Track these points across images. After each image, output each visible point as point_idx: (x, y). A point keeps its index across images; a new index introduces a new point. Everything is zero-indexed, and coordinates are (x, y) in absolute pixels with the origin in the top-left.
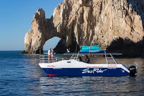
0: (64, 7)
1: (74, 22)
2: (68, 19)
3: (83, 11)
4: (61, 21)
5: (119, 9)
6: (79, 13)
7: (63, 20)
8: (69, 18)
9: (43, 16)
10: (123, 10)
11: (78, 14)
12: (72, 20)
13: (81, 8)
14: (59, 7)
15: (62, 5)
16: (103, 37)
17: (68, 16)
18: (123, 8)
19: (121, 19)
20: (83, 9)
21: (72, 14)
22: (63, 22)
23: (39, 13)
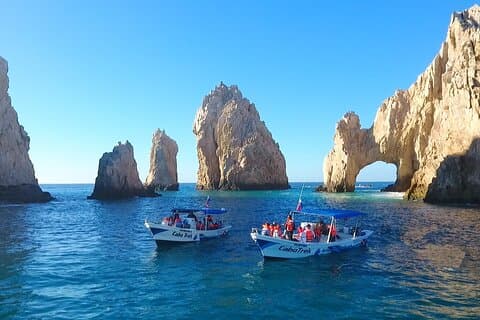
0: (394, 105)
1: (414, 132)
2: (401, 126)
3: (433, 109)
4: (388, 132)
5: (463, 87)
6: (423, 113)
7: (392, 129)
8: (405, 124)
9: (354, 125)
10: (473, 87)
11: (421, 116)
12: (409, 128)
13: (429, 103)
14: (385, 107)
15: (391, 101)
16: (435, 158)
17: (401, 121)
18: (471, 84)
19: (467, 110)
20: (433, 105)
21: (410, 117)
22: (391, 134)
23: (346, 121)
